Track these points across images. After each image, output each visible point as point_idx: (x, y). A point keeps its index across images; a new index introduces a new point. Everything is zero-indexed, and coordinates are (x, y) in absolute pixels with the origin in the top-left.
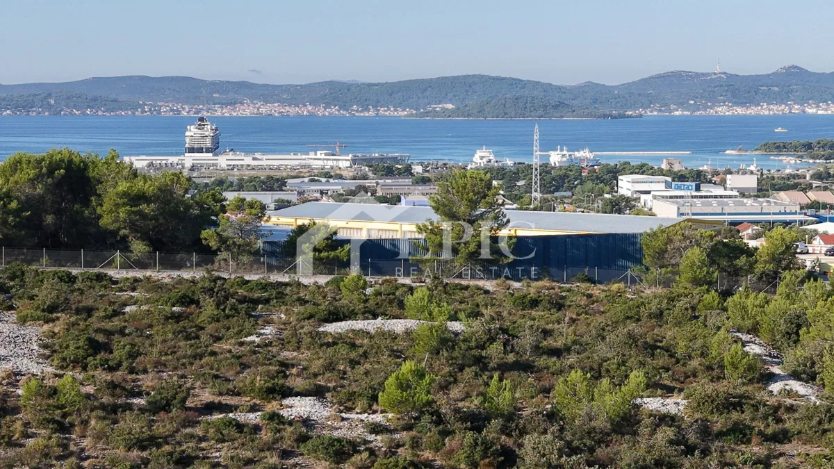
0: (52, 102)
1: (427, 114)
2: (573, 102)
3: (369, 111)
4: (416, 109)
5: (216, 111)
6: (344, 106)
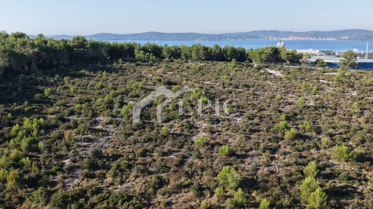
0: (243, 37)
1: (340, 39)
3: (324, 39)
4: (337, 38)
5: (283, 39)
6: (317, 38)
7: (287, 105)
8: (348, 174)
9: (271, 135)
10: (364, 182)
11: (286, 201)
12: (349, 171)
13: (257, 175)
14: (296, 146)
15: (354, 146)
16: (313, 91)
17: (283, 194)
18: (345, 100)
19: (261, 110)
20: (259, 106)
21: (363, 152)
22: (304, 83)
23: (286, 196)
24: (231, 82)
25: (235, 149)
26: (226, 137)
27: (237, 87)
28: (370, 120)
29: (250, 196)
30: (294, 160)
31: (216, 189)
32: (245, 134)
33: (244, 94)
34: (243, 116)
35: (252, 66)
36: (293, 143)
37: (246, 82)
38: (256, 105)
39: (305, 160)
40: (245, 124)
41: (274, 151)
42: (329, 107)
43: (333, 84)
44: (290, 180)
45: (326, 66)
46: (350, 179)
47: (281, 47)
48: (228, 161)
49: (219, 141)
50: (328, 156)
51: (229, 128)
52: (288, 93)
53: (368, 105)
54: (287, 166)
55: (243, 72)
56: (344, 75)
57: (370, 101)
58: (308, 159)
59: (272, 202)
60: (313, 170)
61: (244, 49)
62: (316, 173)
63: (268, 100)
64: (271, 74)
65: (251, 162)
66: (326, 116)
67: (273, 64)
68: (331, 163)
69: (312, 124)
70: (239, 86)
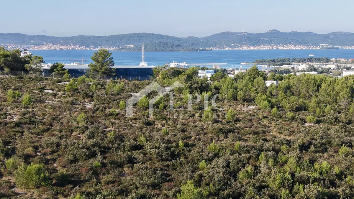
1: (123, 49)
2: (184, 44)
3: (98, 48)
4: (118, 47)
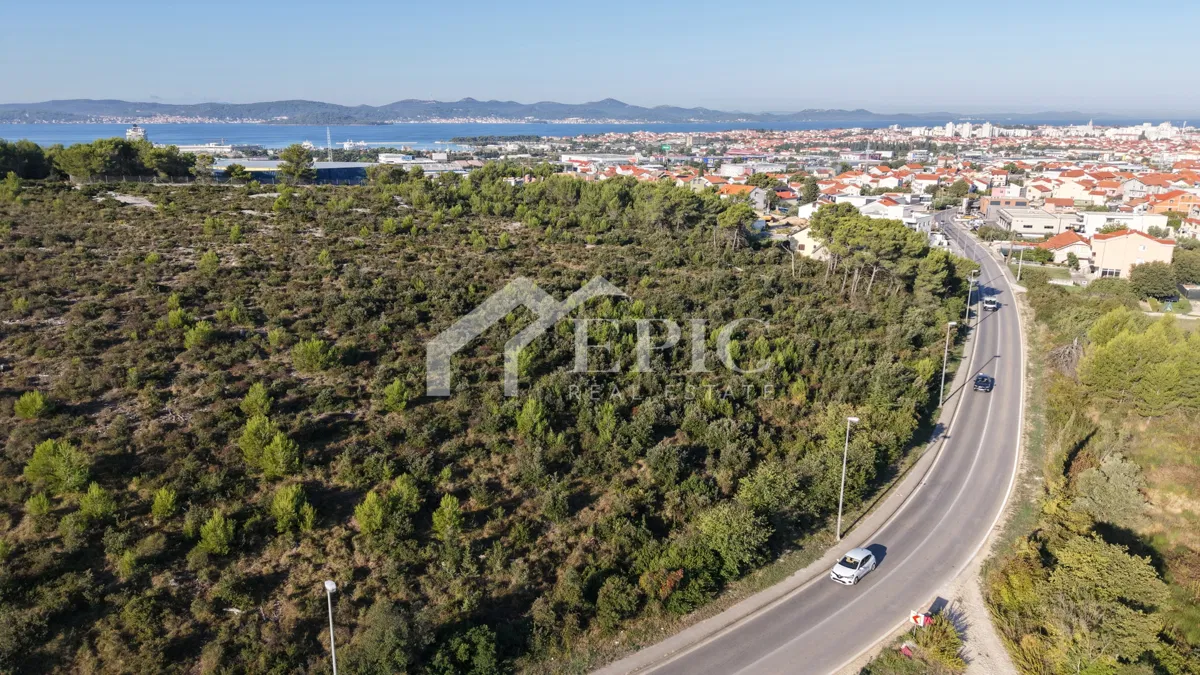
0: (27, 115)
1: (272, 122)
2: (355, 115)
5: (141, 121)
6: (221, 117)
7: (178, 272)
8: (332, 392)
9: (152, 346)
10: (363, 401)
11: (213, 480)
12: (332, 387)
13: (134, 442)
14: (215, 359)
15: (335, 336)
16: (232, 236)
17: (204, 466)
18: (302, 249)
19: (115, 291)
20: (107, 283)
21: (354, 344)
22: (209, 220)
23: (212, 468)
24: (17, 232)
25: (62, 396)
26: (28, 373)
27: (37, 243)
28: (356, 281)
29: (123, 495)
30: (216, 389)
31: (27, 502)
32: (84, 354)
33: (61, 258)
34: (68, 314)
35: (69, 188)
36: (207, 353)
37: (61, 228)
38: (101, 281)
39: (239, 384)
40: (78, 331)
41: (166, 379)
42: (273, 266)
43: (273, 216)
44: (214, 434)
45: (252, 179)
46: (336, 400)
47: (138, 139)
48: (50, 427)
49: (10, 386)
50: (287, 366)
51: (35, 349)
52: (174, 244)
53: (348, 253)
54: (203, 404)
55: (47, 204)
56: (292, 196)
57: (350, 244)
58: (246, 380)
59: (181, 490)
60: (261, 402)
61: (37, 146)
62: (267, 407)
63: (128, 267)
64: (125, 204)
65: (113, 417)
66: (270, 285)
67: (124, 180)
68: (296, 379)
69: (242, 306)
70: (41, 239)
